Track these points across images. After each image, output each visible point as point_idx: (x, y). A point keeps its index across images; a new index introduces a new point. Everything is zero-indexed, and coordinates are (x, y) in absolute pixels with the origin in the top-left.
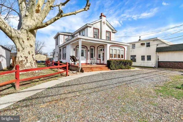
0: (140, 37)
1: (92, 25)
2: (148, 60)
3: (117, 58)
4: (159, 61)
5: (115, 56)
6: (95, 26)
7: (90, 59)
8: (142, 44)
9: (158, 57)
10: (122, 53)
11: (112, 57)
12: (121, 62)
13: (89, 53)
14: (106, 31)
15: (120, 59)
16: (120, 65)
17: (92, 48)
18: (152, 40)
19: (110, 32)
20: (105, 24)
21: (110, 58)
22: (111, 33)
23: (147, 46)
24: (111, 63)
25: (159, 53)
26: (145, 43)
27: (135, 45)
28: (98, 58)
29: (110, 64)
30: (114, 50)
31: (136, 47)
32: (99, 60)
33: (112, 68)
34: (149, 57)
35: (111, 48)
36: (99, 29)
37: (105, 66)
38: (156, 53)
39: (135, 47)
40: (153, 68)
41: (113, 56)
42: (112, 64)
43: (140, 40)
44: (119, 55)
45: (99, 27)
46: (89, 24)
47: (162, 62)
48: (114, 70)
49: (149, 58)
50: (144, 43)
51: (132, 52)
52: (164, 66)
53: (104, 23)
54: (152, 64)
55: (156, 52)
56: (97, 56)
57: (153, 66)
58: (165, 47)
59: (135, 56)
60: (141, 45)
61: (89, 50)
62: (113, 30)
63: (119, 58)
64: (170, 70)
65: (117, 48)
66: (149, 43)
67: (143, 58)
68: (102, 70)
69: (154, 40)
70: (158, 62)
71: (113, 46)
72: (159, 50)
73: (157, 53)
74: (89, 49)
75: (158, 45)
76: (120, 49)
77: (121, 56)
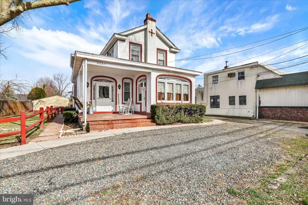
0: (226, 62)
1: (126, 36)
2: (241, 104)
3: (174, 102)
4: (261, 105)
5: (170, 96)
6: (132, 38)
7: (123, 103)
8: (231, 75)
9: (259, 98)
10: (185, 91)
11: (164, 99)
12: (181, 109)
13: (120, 92)
14: (158, 49)
15: (180, 102)
16: (178, 115)
17: (126, 81)
18: (248, 67)
19: (166, 51)
20: (154, 36)
21: (159, 101)
22: (168, 52)
23: (239, 78)
24: (157, 111)
25: (262, 90)
26: (236, 72)
27: (217, 76)
28: (138, 102)
29: (156, 113)
30: (167, 85)
31: (219, 81)
32: (139, 105)
33: (158, 122)
34: (243, 98)
35: (159, 80)
36: (141, 45)
37: (146, 117)
38: (256, 91)
39: (217, 80)
40: (250, 119)
41: (166, 97)
42: (159, 112)
43: (226, 67)
44: (180, 95)
45: (142, 41)
46: (118, 34)
47: (267, 109)
48: (164, 124)
49: (243, 100)
50: (234, 74)
51: (213, 90)
52: (270, 114)
53: (152, 33)
54: (249, 112)
55: (255, 88)
56: (136, 97)
57: (251, 115)
58: (272, 79)
59: (218, 97)
60: (228, 76)
61: (119, 86)
62: (171, 47)
63: (180, 100)
64: (283, 124)
65: (174, 81)
66: (243, 73)
67: (232, 100)
68: (136, 126)
69: (252, 67)
70: (259, 107)
71: (165, 75)
72: (262, 85)
73: (258, 90)
74: (119, 83)
75: (258, 76)
76: (180, 82)
77: (182, 97)
